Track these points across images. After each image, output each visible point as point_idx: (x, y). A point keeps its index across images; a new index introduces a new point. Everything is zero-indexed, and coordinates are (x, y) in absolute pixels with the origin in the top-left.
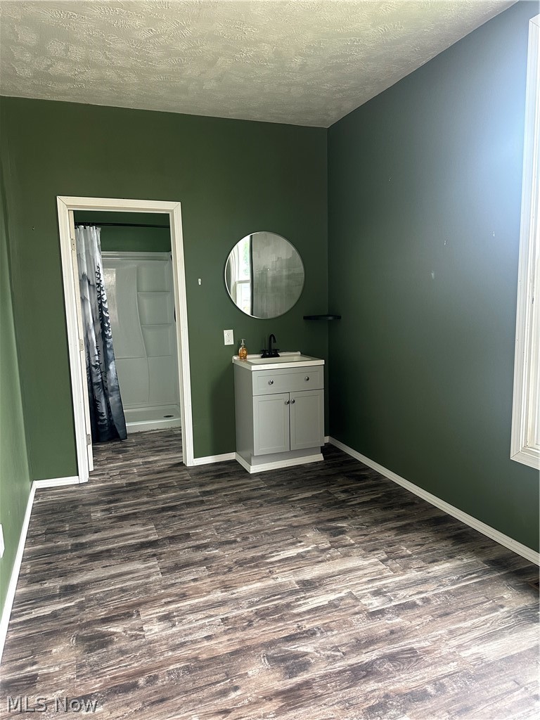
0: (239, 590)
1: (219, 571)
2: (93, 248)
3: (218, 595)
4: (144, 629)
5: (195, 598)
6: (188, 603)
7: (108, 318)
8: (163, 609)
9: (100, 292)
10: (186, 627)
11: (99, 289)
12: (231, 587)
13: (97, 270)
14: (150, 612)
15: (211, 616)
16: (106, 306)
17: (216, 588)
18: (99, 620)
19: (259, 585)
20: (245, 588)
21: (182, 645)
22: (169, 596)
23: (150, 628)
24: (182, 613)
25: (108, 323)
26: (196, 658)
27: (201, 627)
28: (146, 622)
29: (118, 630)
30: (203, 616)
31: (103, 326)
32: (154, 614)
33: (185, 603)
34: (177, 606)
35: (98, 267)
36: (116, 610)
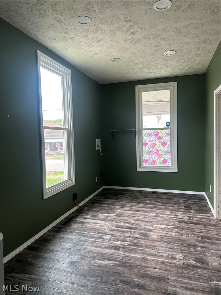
0: (140, 256)
1: (142, 267)
3: (150, 258)
4: (182, 258)
5: (159, 260)
6: (163, 260)
8: (173, 262)
10: (167, 252)
12: (143, 259)
14: (179, 263)
15: (157, 252)
17: (149, 260)
18: (201, 269)
19: (133, 255)
20: (138, 256)
21: (171, 248)
22: (169, 266)
23: (180, 257)
24: (167, 257)
26: (168, 244)
27: (163, 250)
28: (181, 260)
29: (192, 261)
30: (160, 253)
32: (177, 261)
33: (164, 260)
34: (168, 261)
36: (193, 270)
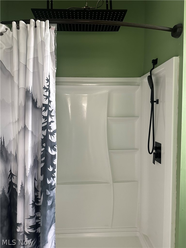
2: (43, 51)
7: (53, 157)
9: (46, 118)
11: (45, 114)
13: (46, 85)
16: (53, 139)
25: (53, 166)
31: (44, 171)
35: (48, 80)
